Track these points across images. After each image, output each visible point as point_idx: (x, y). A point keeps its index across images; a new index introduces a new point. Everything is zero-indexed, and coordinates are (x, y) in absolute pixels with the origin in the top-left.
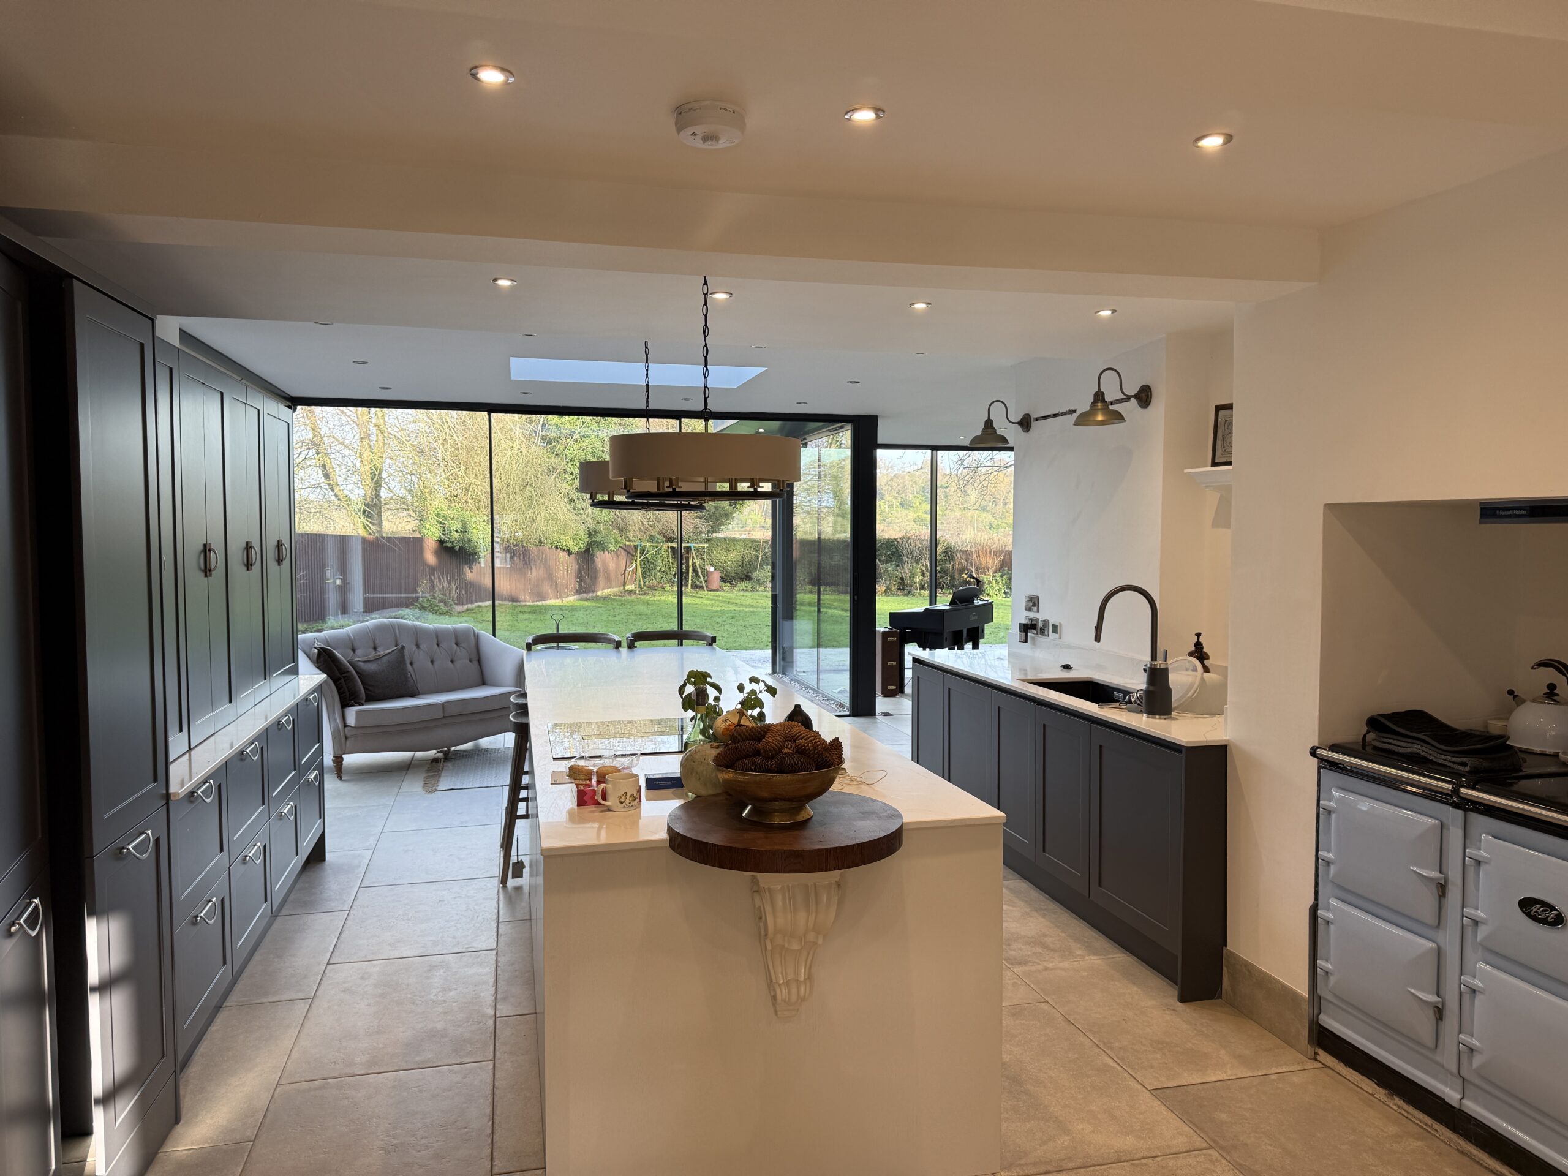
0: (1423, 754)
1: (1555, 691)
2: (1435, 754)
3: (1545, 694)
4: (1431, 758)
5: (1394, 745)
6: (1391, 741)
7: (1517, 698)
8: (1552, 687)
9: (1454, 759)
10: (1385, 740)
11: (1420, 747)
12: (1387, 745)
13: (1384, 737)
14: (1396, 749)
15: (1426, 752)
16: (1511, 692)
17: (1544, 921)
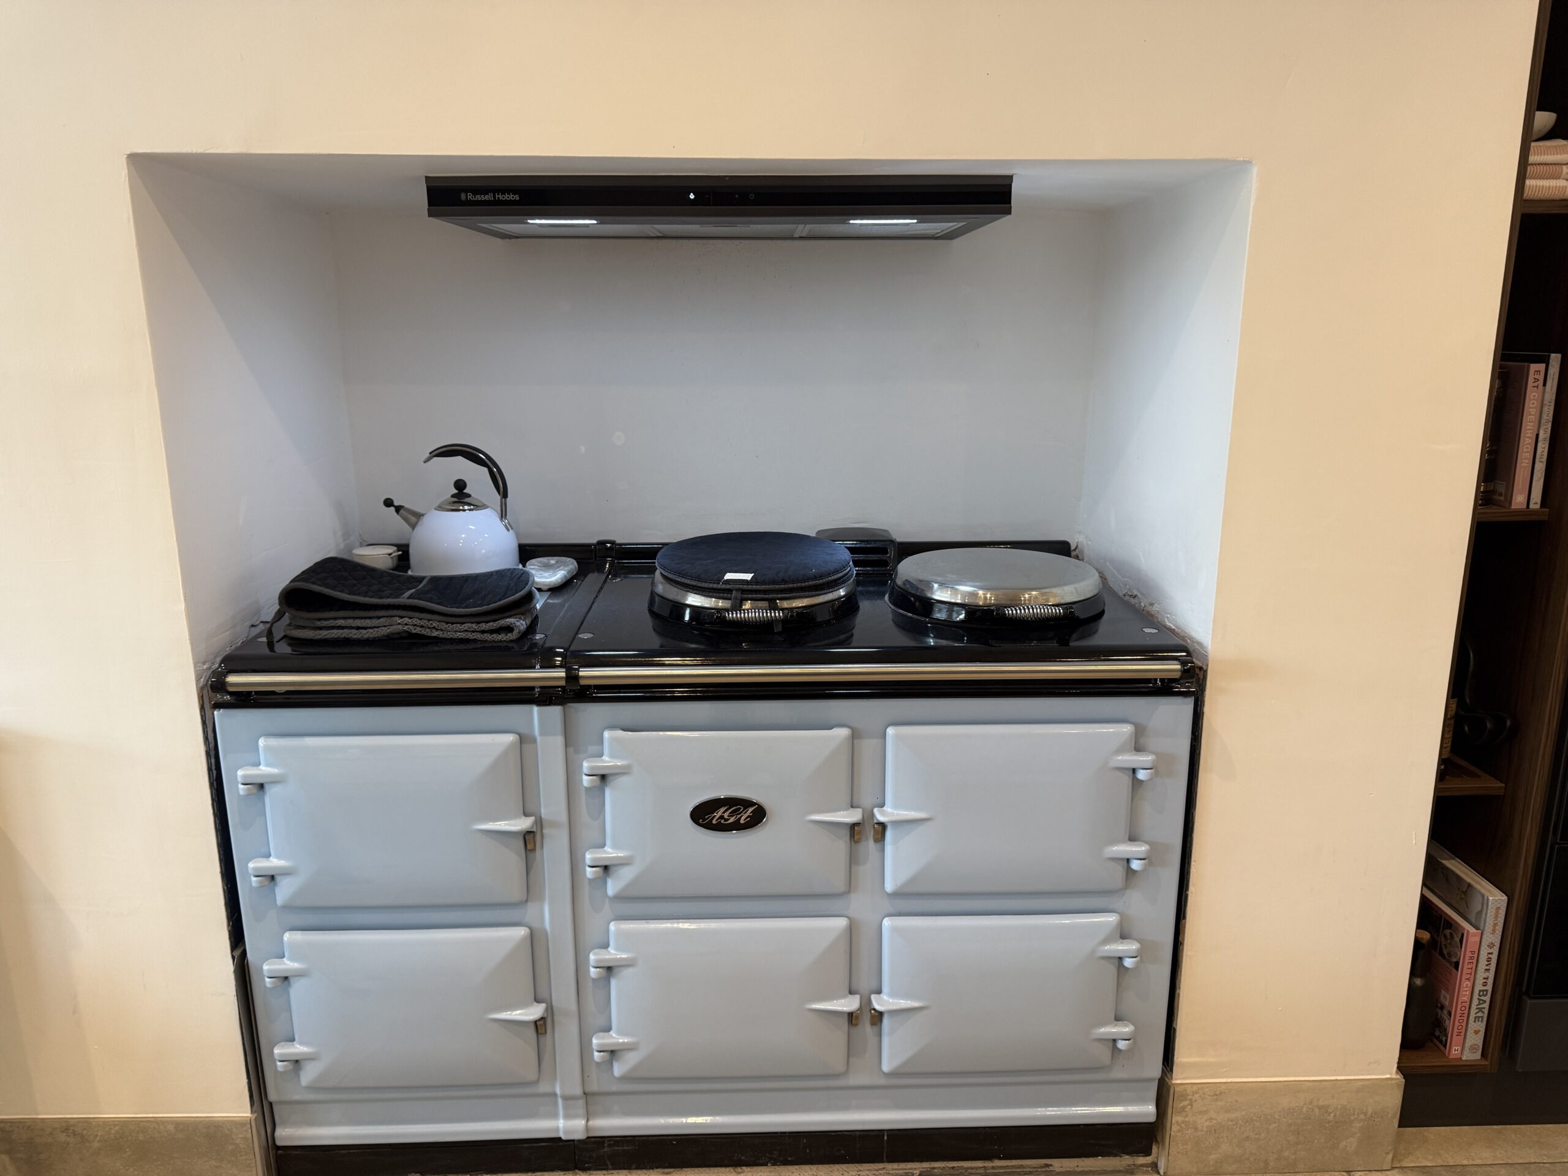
0: (418, 630)
1: (465, 491)
2: (444, 626)
3: (453, 496)
4: (435, 634)
5: (352, 628)
6: (341, 622)
7: (402, 511)
8: (460, 485)
9: (484, 626)
10: (319, 624)
11: (406, 620)
12: (335, 631)
13: (320, 620)
14: (354, 634)
15: (422, 627)
16: (388, 503)
17: (737, 827)
